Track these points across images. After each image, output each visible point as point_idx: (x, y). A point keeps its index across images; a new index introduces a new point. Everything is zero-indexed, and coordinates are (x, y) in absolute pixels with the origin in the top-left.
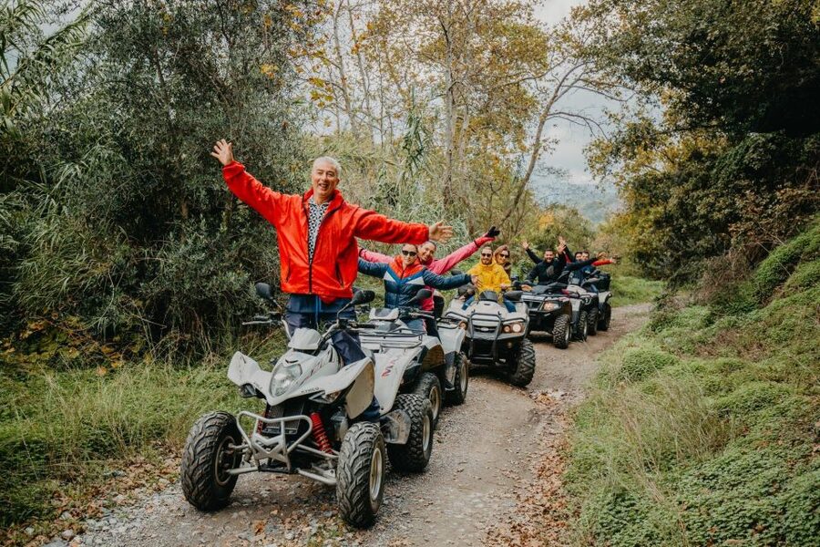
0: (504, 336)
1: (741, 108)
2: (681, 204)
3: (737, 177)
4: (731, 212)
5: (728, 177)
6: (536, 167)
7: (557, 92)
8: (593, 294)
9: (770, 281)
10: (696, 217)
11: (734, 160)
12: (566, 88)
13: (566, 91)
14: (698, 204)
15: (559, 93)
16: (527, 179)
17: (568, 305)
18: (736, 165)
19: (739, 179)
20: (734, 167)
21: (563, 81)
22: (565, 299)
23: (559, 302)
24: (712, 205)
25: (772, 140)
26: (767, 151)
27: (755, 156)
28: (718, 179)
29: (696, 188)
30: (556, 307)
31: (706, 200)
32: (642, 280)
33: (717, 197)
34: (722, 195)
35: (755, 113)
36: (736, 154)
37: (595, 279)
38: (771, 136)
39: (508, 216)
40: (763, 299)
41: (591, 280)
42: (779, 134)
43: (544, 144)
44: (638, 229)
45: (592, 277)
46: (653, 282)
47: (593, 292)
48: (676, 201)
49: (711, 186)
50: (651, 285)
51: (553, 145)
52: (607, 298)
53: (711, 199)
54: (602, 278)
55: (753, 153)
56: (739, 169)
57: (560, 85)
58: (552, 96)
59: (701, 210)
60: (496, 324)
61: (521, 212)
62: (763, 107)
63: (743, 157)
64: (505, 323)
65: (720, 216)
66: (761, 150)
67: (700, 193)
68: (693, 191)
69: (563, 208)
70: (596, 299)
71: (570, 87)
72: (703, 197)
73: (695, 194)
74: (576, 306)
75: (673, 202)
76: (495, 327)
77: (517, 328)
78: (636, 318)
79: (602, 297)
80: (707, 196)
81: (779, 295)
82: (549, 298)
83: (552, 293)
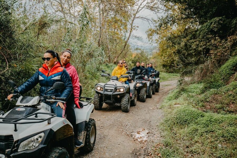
0: (116, 93)
1: (206, 9)
2: (186, 45)
3: (207, 34)
4: (205, 47)
5: (204, 34)
6: (131, 36)
7: (138, 10)
8: (154, 79)
9: (228, 74)
10: (192, 49)
11: (206, 27)
12: (141, 8)
13: (141, 10)
14: (192, 45)
15: (139, 10)
16: (128, 40)
17: (145, 84)
18: (207, 29)
19: (208, 35)
20: (206, 30)
21: (140, 6)
22: (144, 82)
23: (142, 83)
24: (198, 45)
25: (221, 20)
26: (219, 24)
27: (215, 25)
28: (200, 35)
29: (191, 39)
30: (141, 85)
31: (195, 43)
32: (165, 73)
33: (200, 42)
34: (202, 41)
35: (212, 11)
36: (207, 25)
37: (154, 73)
38: (221, 18)
39: (122, 52)
40: (226, 81)
41: (153, 74)
42: (223, 17)
43: (134, 28)
44: (163, 57)
45: (153, 72)
46: (168, 74)
47: (154, 78)
48: (184, 44)
49: (197, 38)
50: (168, 75)
51: (137, 28)
52: (159, 80)
53: (198, 43)
54: (157, 73)
55: (214, 24)
56: (208, 31)
57: (139, 7)
58: (136, 11)
59: (194, 46)
60: (113, 88)
61: (126, 51)
62: (215, 8)
63: (210, 26)
64: (117, 88)
65: (201, 49)
66: (217, 23)
67: (193, 40)
68: (190, 40)
69: (140, 49)
70: (155, 81)
71: (142, 8)
72: (194, 42)
73: (191, 41)
74: (148, 84)
75: (183, 44)
76: (113, 90)
77: (122, 90)
78: (166, 87)
79: (157, 80)
80: (196, 41)
81: (233, 79)
82: (138, 82)
83: (139, 79)
